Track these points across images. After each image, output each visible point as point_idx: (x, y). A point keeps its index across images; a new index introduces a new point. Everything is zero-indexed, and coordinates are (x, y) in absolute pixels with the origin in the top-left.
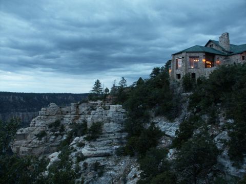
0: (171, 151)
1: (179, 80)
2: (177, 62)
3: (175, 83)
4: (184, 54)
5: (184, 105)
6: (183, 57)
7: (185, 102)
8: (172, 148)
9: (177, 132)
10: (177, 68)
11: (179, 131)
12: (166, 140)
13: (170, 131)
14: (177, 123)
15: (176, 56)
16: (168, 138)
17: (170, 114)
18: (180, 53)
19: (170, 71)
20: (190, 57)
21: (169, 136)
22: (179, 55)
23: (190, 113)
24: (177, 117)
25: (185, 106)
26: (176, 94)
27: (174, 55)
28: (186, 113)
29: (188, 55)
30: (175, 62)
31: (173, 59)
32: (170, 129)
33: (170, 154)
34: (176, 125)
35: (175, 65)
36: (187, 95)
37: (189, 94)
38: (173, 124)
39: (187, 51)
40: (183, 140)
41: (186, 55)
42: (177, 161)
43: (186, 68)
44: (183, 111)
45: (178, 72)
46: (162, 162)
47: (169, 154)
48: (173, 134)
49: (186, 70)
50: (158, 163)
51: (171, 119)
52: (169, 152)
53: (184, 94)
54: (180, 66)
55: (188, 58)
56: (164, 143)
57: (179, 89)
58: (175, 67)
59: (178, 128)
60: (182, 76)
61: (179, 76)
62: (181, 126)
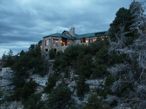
0: (43, 95)
1: (47, 53)
3: (44, 54)
4: (50, 38)
5: (50, 67)
6: (50, 39)
7: (50, 65)
8: (43, 93)
9: (46, 83)
10: (46, 45)
11: (48, 82)
12: (40, 88)
13: (42, 83)
14: (46, 78)
15: (45, 38)
16: (41, 87)
17: (42, 72)
18: (48, 37)
19: (41, 47)
20: (54, 39)
21: (41, 86)
22: (47, 38)
23: (53, 72)
24: (46, 74)
25: (51, 68)
26: (45, 61)
27: (44, 37)
28: (51, 72)
29: (53, 38)
30: (45, 42)
31: (44, 40)
32: (42, 82)
33: (43, 97)
34: (46, 79)
35: (45, 43)
36: (52, 61)
37: (53, 61)
38: (44, 78)
39: (52, 36)
41: (51, 38)
42: (48, 100)
43: (51, 46)
44: (50, 71)
45: (46, 48)
46: (39, 102)
48: (44, 84)
49: (51, 47)
50: (37, 103)
51: (42, 76)
52: (42, 95)
53: (50, 61)
54: (47, 44)
55: (52, 40)
56: (39, 90)
57: (47, 58)
58: (45, 44)
59: (47, 81)
60: (48, 50)
62: (49, 79)
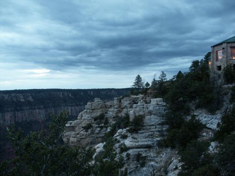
0: (213, 144)
1: (219, 72)
2: (217, 53)
3: (215, 75)
4: (224, 45)
5: (225, 97)
6: (223, 48)
7: (226, 94)
8: (213, 140)
9: (218, 124)
10: (217, 60)
11: (221, 123)
12: (207, 132)
13: (212, 124)
14: (219, 116)
15: (216, 48)
16: (209, 130)
17: (211, 107)
18: (221, 44)
19: (210, 63)
20: (231, 47)
21: (210, 129)
22: (219, 47)
23: (232, 105)
24: (218, 109)
25: (227, 99)
26: (217, 87)
27: (214, 47)
28: (227, 105)
29: (229, 45)
30: (215, 54)
31: (213, 51)
32: (212, 122)
33: (212, 147)
34: (218, 117)
35: (215, 56)
36: (229, 87)
37: (231, 86)
38: (214, 117)
39: (227, 42)
40: (225, 134)
41: (227, 46)
42: (219, 154)
44: (225, 103)
45: (218, 64)
46: (204, 154)
47: (210, 147)
48: (214, 126)
49: (227, 61)
50: (200, 156)
51: (212, 112)
52: (210, 145)
53: (226, 86)
54: (220, 58)
55: (229, 48)
56: (206, 135)
57: (220, 81)
58: (215, 59)
59: (220, 121)
60: (222, 68)
61: (219, 68)
62: (223, 119)
